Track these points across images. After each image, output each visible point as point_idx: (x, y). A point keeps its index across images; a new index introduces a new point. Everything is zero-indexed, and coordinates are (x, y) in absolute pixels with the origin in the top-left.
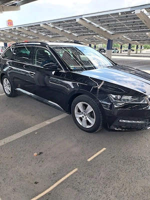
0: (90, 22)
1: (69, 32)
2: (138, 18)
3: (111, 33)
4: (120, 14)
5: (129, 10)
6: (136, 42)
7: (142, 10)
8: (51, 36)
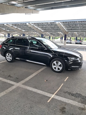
0: (33, 25)
1: (20, 29)
2: (57, 25)
3: (43, 31)
4: (49, 23)
5: (53, 22)
6: (52, 35)
7: (60, 22)
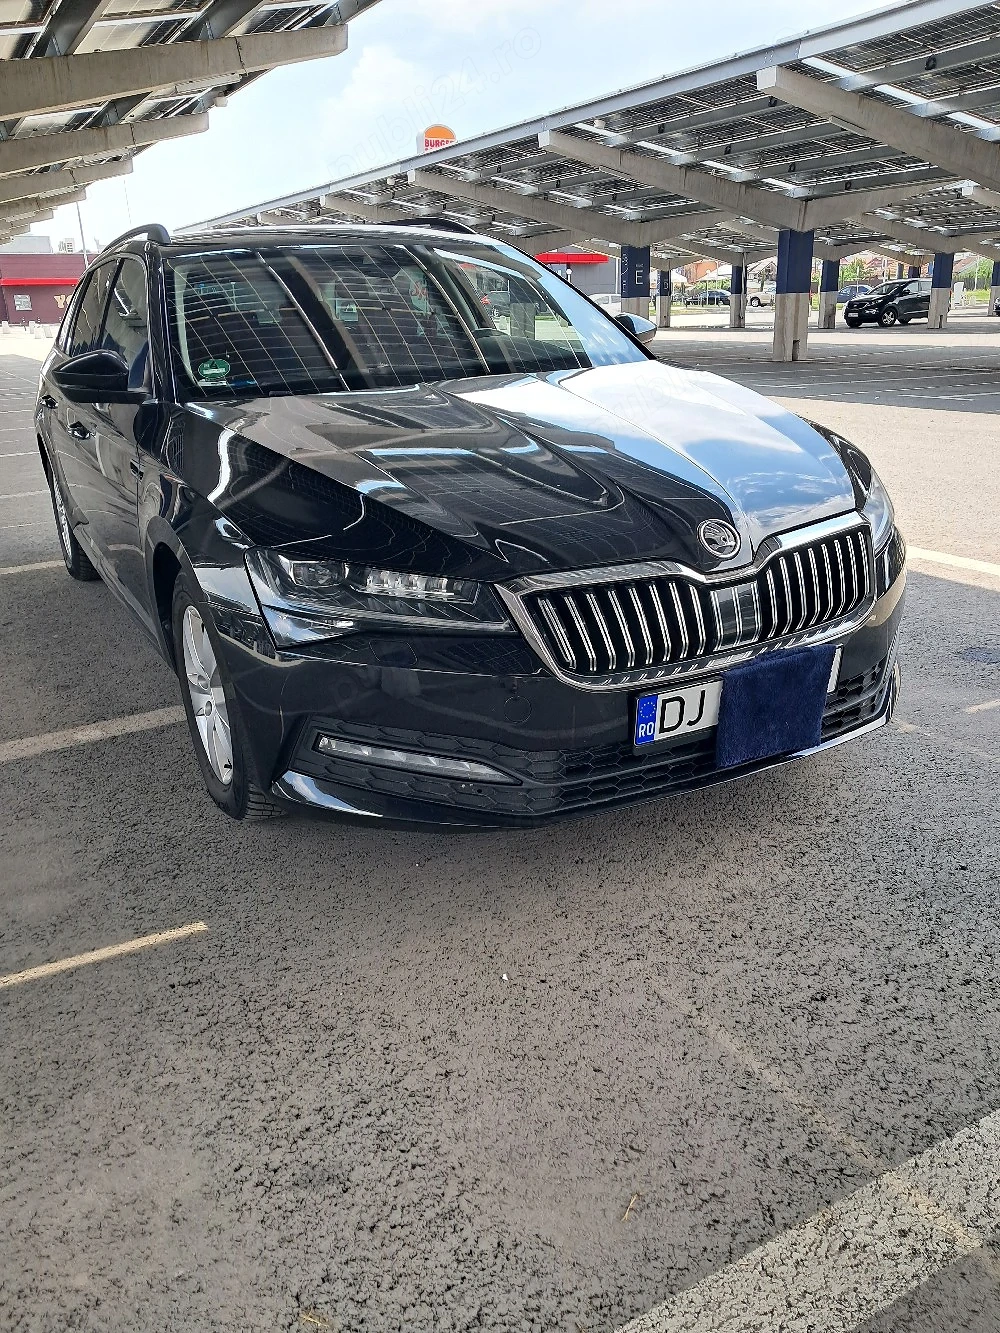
8: (630, 212)
